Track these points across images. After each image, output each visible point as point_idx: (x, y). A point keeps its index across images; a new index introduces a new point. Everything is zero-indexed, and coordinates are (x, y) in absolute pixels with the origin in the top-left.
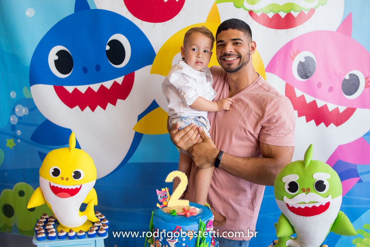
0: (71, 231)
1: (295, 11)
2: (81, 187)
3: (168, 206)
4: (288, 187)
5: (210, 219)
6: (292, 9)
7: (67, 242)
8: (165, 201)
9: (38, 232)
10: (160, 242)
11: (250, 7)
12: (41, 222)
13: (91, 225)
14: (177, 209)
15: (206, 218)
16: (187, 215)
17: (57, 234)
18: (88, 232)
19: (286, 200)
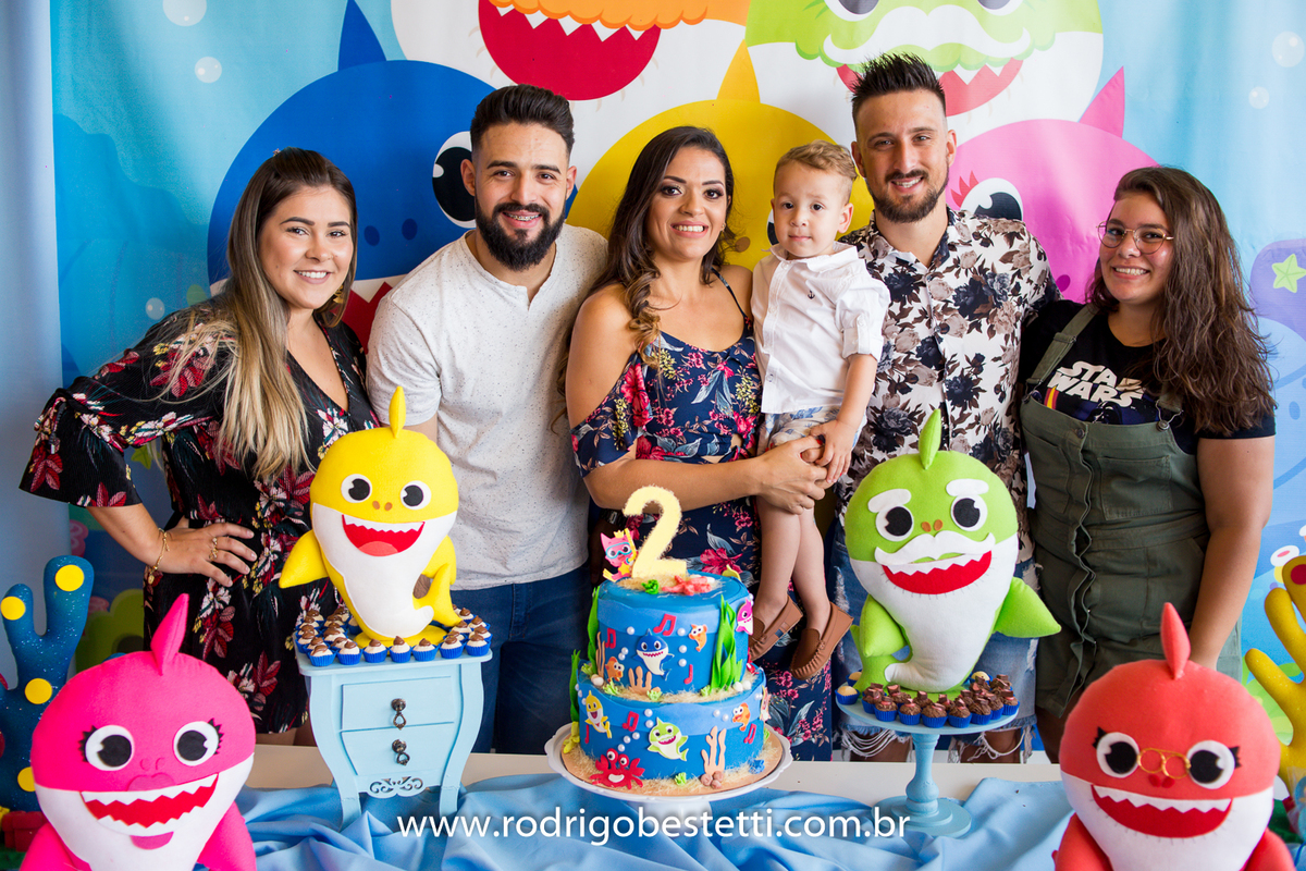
0: (398, 641)
1: (966, 67)
2: (422, 526)
3: (634, 575)
4: (886, 523)
5: (745, 599)
7: (388, 667)
9: (310, 647)
10: (620, 662)
11: (842, 57)
13: (444, 634)
14: (659, 580)
15: (735, 598)
16: (686, 591)
17: (362, 650)
18: (443, 645)
19: (882, 556)
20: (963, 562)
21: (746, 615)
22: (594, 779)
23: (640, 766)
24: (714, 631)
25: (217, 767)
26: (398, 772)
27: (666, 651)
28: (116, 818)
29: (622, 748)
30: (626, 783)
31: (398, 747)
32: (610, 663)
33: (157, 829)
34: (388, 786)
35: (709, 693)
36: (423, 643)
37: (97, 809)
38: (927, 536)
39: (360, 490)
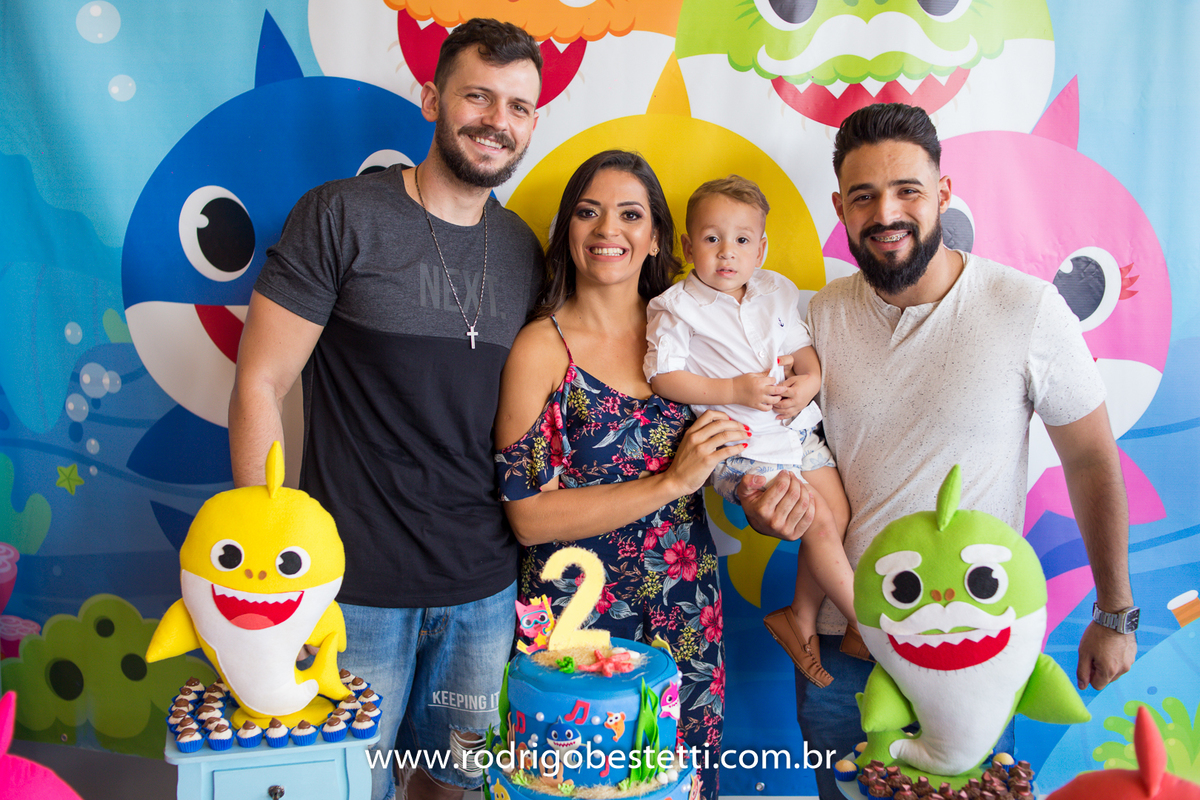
1: (910, 76)
2: (301, 597)
3: (551, 647)
4: (893, 588)
5: (670, 680)
6: (901, 71)
7: (264, 755)
8: (540, 635)
9: (180, 729)
10: (531, 749)
11: (775, 68)
12: (186, 703)
13: (330, 709)
14: (576, 656)
15: (659, 679)
16: (605, 670)
17: (235, 731)
19: (888, 624)
21: (670, 699)
24: (632, 718)
27: (578, 740)
35: (628, 787)
36: (302, 725)
39: (231, 557)
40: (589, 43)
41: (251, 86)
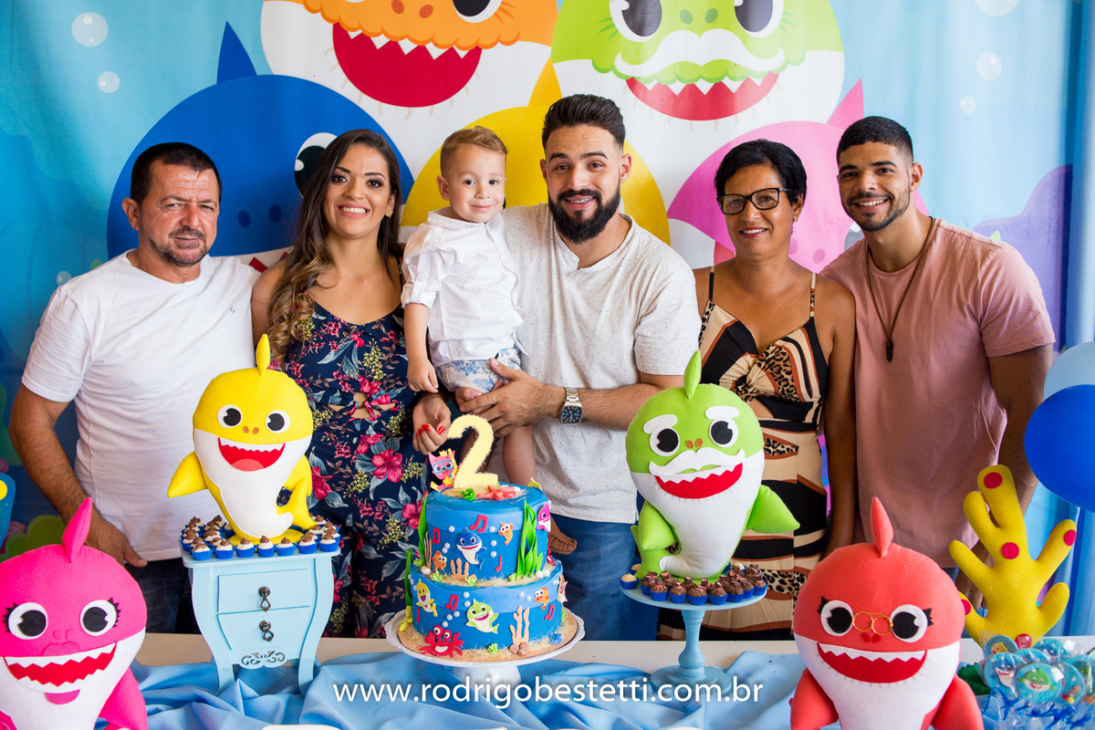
0: (263, 540)
1: (732, 79)
2: (284, 447)
3: (455, 486)
4: (658, 442)
5: (544, 503)
6: (726, 74)
7: (256, 561)
8: (447, 477)
9: (193, 545)
10: (444, 555)
11: (630, 71)
13: (301, 535)
14: (475, 489)
15: (537, 501)
16: (497, 497)
17: (235, 548)
18: (299, 542)
19: (655, 469)
20: (719, 472)
21: (544, 516)
22: (424, 650)
23: (461, 639)
24: (519, 528)
25: (116, 637)
26: (265, 647)
27: (480, 545)
28: (32, 679)
29: (445, 624)
30: (449, 653)
31: (264, 627)
32: (436, 556)
33: (66, 687)
34: (256, 659)
35: (515, 579)
36: (284, 541)
37: (17, 671)
38: (690, 452)
39: (233, 417)
40: (484, 52)
41: (214, 81)
